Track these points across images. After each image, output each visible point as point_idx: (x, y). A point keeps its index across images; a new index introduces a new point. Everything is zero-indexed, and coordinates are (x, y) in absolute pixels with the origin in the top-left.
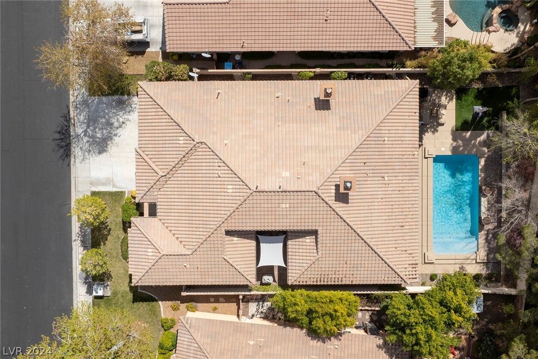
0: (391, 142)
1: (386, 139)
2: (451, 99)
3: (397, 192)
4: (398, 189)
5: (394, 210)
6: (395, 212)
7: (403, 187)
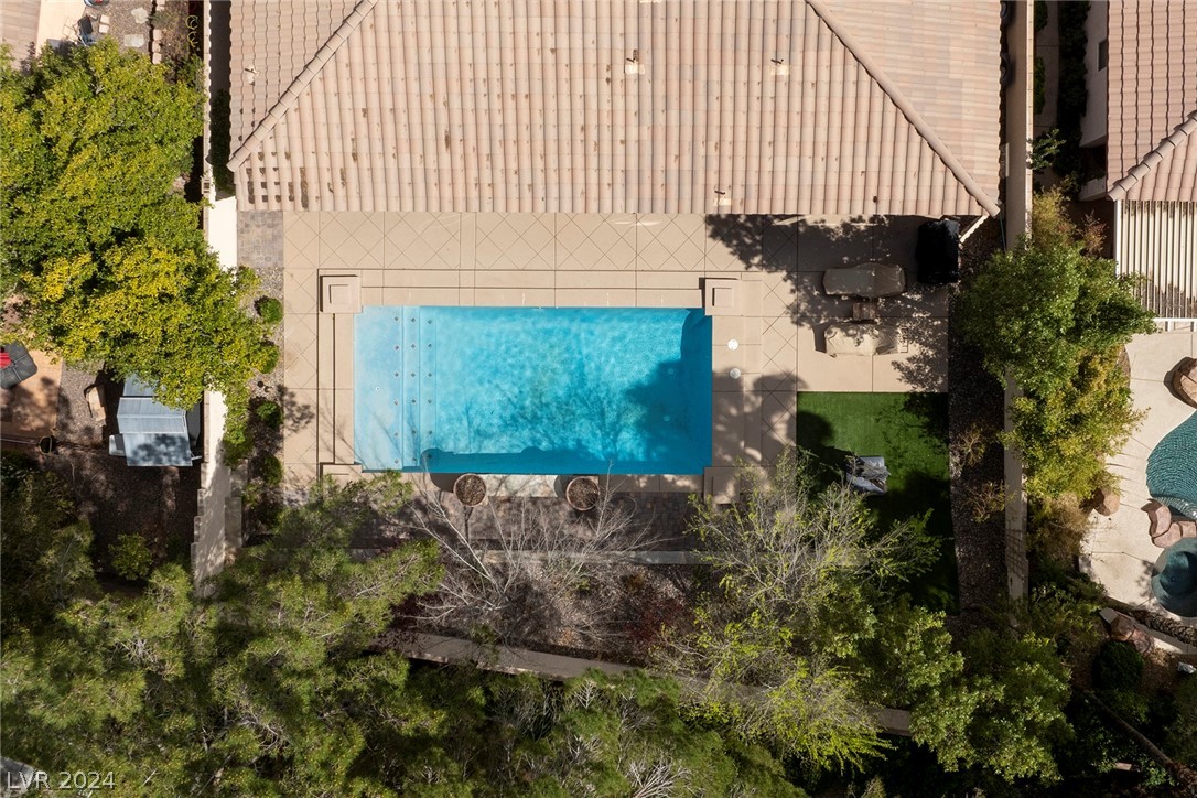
0: (769, 92)
1: (783, 70)
2: (910, 376)
3: (579, 121)
4: (593, 121)
5: (510, 104)
6: (503, 110)
7: (598, 145)
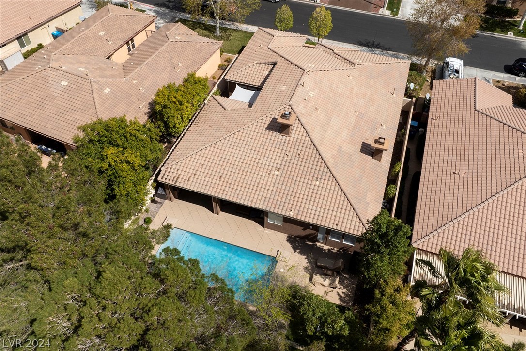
1: (317, 183)
2: (341, 299)
